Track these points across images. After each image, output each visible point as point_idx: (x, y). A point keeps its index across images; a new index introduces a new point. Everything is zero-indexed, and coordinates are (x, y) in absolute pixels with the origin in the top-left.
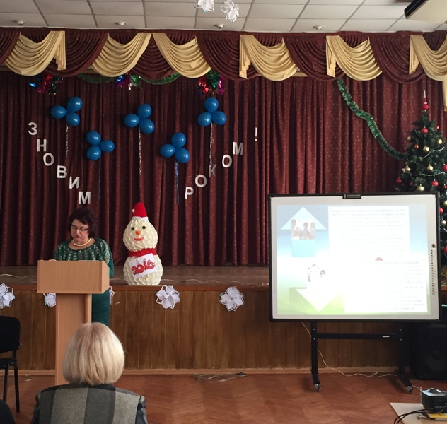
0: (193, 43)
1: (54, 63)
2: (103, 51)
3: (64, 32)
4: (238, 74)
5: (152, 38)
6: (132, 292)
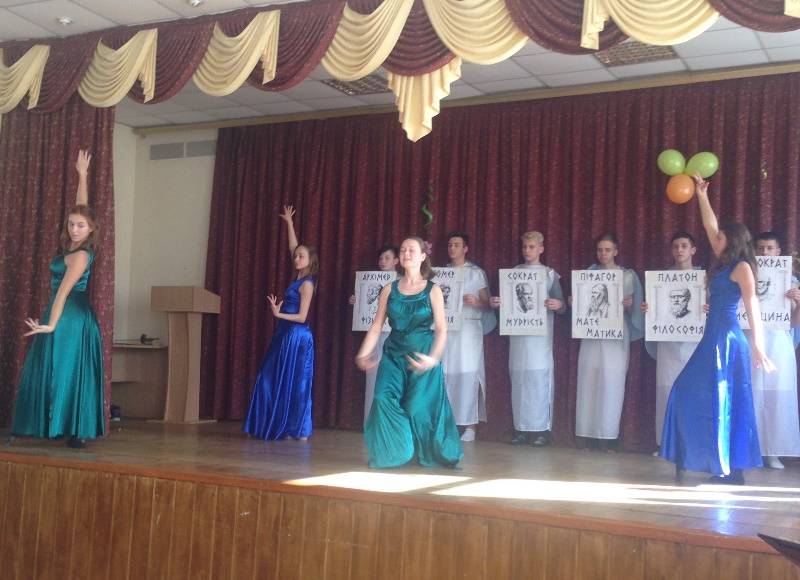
2: (336, 36)
3: (279, 11)
4: (579, 42)
6: (270, 495)
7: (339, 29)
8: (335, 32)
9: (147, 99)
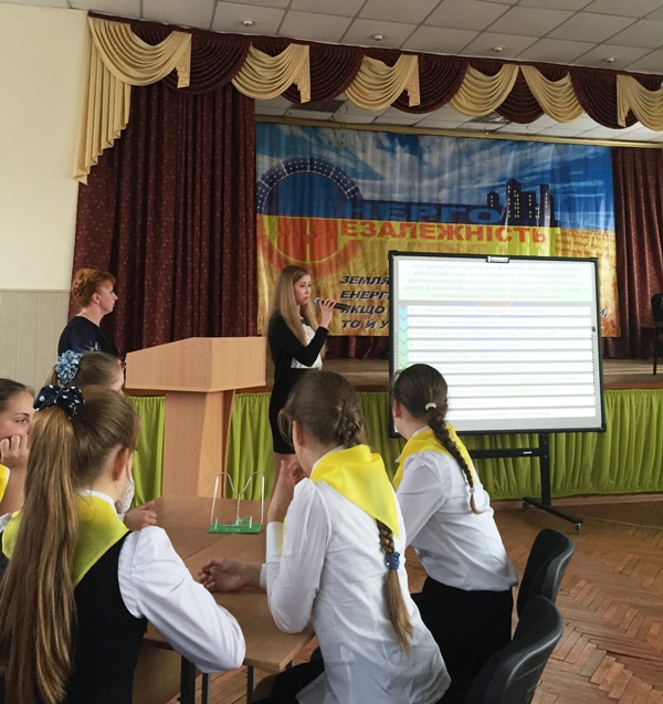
0: (566, 80)
1: (404, 96)
2: (463, 85)
3: (417, 57)
4: (617, 121)
5: (520, 72)
7: (465, 80)
8: (462, 82)
9: (303, 101)
